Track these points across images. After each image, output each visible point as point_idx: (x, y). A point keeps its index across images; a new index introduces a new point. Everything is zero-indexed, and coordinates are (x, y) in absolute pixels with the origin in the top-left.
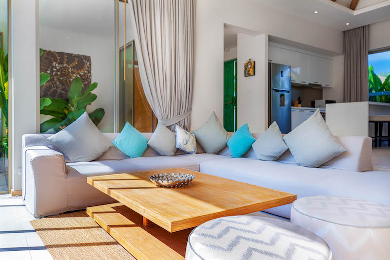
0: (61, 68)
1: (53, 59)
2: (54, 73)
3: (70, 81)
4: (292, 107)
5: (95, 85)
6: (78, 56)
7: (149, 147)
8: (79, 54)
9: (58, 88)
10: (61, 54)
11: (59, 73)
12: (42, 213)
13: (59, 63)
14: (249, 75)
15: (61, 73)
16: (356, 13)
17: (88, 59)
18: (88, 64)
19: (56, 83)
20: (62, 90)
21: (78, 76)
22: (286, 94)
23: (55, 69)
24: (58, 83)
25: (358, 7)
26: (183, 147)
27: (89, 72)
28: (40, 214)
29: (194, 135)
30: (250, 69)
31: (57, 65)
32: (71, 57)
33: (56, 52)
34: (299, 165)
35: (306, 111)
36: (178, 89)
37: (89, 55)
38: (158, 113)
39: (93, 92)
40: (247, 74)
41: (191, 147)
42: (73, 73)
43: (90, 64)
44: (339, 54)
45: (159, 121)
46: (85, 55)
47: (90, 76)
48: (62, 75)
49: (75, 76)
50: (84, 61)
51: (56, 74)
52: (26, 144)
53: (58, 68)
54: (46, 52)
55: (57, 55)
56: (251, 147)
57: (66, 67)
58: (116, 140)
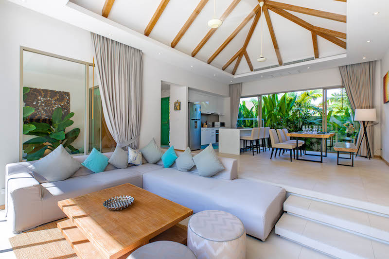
0: (45, 101)
1: (38, 94)
2: (39, 104)
3: (53, 110)
4: (202, 128)
5: (73, 114)
6: (60, 92)
7: (109, 163)
8: (60, 90)
9: (42, 115)
10: (46, 91)
11: (43, 104)
12: (20, 229)
13: (43, 97)
14: (177, 109)
15: (45, 104)
16: (235, 77)
17: (68, 94)
18: (67, 98)
19: (40, 112)
20: (46, 116)
21: (59, 106)
22: (198, 121)
23: (40, 102)
24: (42, 111)
25: (236, 74)
26: (133, 162)
27: (69, 103)
28: (18, 230)
29: (140, 152)
30: (178, 106)
31: (42, 98)
32: (53, 93)
33: (42, 89)
34: (200, 176)
35: (209, 130)
36: (130, 123)
37: (68, 91)
38: (116, 139)
39: (71, 119)
40: (176, 109)
41: (138, 161)
42: (55, 104)
43: (69, 98)
44: (227, 97)
45: (117, 144)
46: (65, 91)
47: (69, 106)
48: (46, 106)
49: (57, 106)
50: (65, 95)
51: (41, 105)
52: (9, 173)
53: (42, 101)
54: (32, 90)
55: (42, 92)
56: (175, 162)
57: (49, 100)
58: (84, 162)
